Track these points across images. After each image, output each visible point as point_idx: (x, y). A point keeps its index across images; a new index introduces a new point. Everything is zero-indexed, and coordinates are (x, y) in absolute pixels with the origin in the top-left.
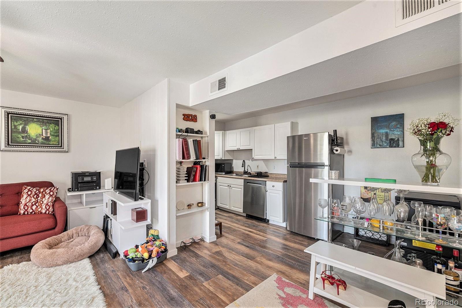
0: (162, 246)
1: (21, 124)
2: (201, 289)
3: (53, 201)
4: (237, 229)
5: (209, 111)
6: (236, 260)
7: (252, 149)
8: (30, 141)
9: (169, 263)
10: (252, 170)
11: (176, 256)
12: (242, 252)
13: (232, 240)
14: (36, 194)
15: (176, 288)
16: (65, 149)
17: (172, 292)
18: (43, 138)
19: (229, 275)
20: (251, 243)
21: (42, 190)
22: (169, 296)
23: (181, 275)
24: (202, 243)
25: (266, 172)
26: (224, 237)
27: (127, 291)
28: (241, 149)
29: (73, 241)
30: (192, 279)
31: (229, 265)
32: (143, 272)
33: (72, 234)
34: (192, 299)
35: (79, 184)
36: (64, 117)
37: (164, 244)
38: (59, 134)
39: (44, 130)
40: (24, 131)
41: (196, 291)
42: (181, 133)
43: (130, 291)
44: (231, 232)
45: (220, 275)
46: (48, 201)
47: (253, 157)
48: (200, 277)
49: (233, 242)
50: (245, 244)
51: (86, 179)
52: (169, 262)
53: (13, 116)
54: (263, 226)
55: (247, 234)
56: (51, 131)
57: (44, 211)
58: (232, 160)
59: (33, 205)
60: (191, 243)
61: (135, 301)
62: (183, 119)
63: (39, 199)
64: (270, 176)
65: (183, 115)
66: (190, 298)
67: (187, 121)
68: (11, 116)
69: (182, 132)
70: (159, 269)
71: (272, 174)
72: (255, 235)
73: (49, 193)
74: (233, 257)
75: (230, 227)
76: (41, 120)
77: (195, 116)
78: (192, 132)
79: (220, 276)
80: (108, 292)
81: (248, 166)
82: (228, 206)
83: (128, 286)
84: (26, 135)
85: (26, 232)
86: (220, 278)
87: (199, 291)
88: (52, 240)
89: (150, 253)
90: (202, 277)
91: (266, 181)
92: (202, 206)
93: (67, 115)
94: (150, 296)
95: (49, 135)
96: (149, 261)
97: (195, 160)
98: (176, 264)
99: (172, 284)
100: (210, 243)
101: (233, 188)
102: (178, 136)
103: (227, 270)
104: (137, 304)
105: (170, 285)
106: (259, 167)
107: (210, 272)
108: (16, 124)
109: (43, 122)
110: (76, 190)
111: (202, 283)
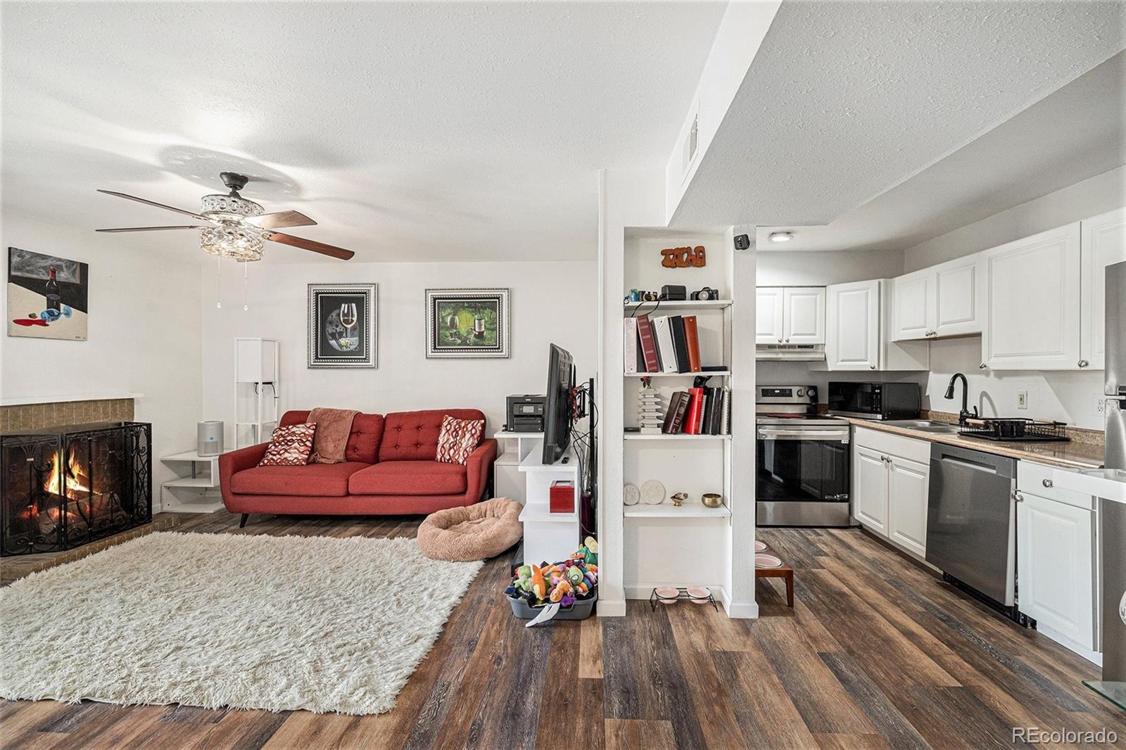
0: (583, 581)
1: (449, 314)
2: (587, 731)
3: (474, 445)
4: (863, 607)
5: (734, 229)
6: (760, 704)
7: (979, 335)
8: (459, 341)
9: (589, 631)
10: (998, 411)
11: (620, 619)
12: (806, 687)
13: (810, 636)
14: (455, 430)
15: (544, 695)
16: (504, 353)
17: (530, 698)
18: (475, 335)
19: (692, 739)
20: (870, 674)
21: (463, 424)
22: (517, 704)
23: (584, 670)
24: (710, 610)
25: (1055, 424)
26: (789, 618)
27: (471, 651)
28: (939, 335)
29: (480, 522)
30: (595, 693)
31: (723, 707)
32: (527, 625)
33: (485, 508)
34: (547, 741)
35: (515, 419)
36: (502, 295)
37: (590, 579)
38: (494, 326)
39: (477, 321)
40: (453, 324)
41: (575, 728)
42: (637, 303)
43: (476, 654)
44: (831, 611)
45: (669, 723)
46: (467, 444)
47: (983, 362)
48: (616, 700)
49: (807, 643)
50: (844, 668)
51: (528, 410)
52: (592, 627)
53: (442, 302)
54: (989, 635)
55: (888, 641)
56: (486, 322)
57: (461, 461)
58: (925, 373)
59: (450, 449)
60: (674, 601)
61: (460, 680)
62: (663, 265)
63: (458, 438)
64: (1075, 438)
65: (664, 253)
66: (545, 738)
67: (675, 267)
68: (439, 303)
69: (643, 300)
70: (558, 634)
71: (1086, 431)
72: (916, 652)
73: (471, 430)
74: (760, 690)
75: (842, 594)
76: (473, 305)
77: (701, 250)
78: (677, 297)
79: (667, 726)
80: (449, 636)
81: (984, 394)
82: (882, 526)
83: (482, 642)
84: (455, 331)
85: (426, 491)
86: (661, 729)
87: (579, 732)
88: (455, 513)
89: (549, 587)
90: (621, 702)
91: (1016, 459)
92: (714, 505)
93: (507, 289)
94: (490, 682)
95: (483, 329)
96: (544, 606)
97: (676, 372)
98: (601, 637)
99: (547, 683)
100: (733, 620)
101: (898, 470)
102: (629, 312)
103: (702, 719)
104: (459, 687)
105: (541, 682)
106: (1030, 401)
107: (655, 698)
108: (444, 314)
109: (475, 308)
110: (512, 429)
111: (605, 717)
